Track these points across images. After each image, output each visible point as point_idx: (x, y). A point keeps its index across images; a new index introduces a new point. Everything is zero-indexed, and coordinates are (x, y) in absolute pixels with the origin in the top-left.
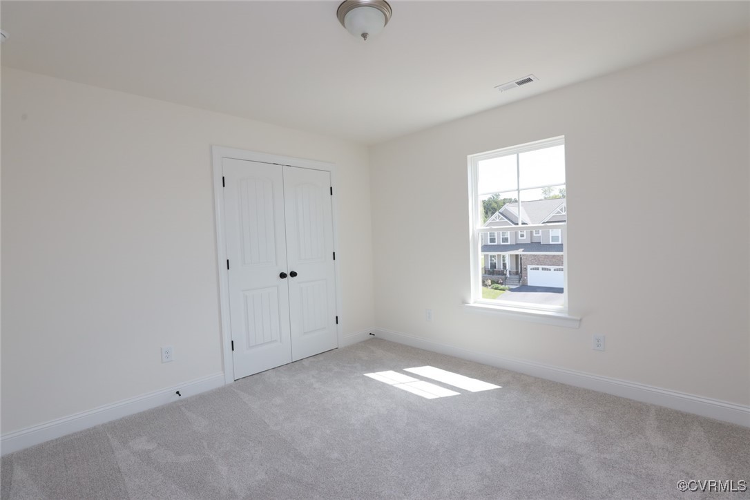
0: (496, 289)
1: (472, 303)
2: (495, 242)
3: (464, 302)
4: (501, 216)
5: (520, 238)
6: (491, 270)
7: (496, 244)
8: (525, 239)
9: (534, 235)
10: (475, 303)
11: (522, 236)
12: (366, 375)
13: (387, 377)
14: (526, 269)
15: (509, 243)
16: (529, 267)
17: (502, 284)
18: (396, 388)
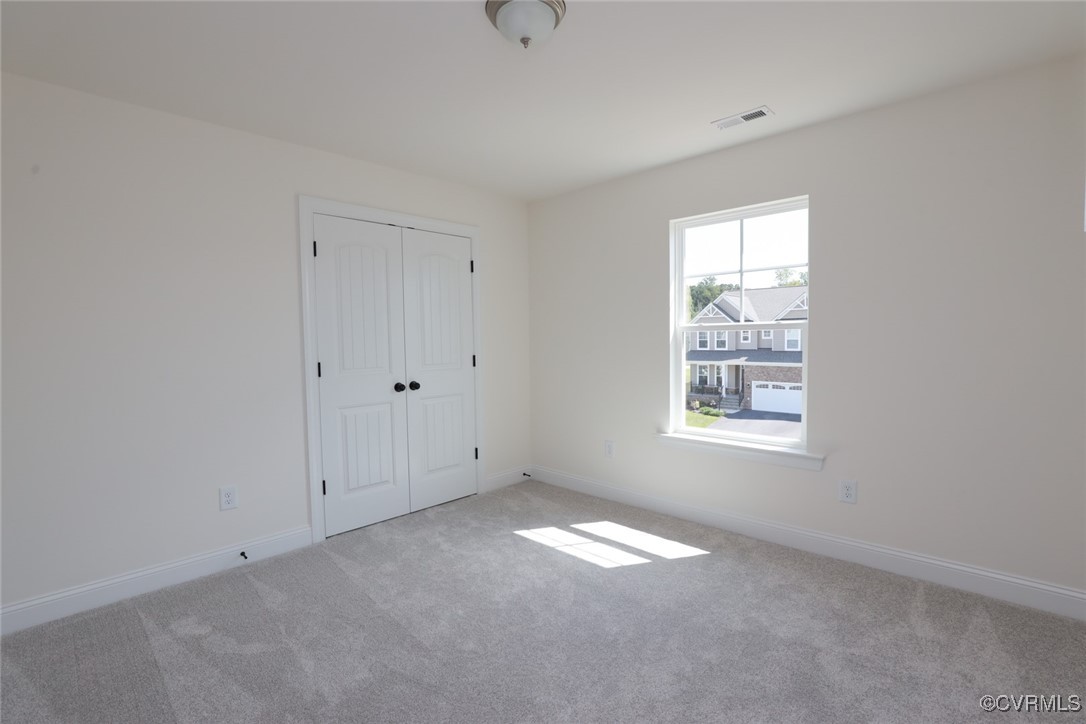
0: (707, 414)
1: (670, 433)
2: (706, 347)
3: (660, 431)
4: (717, 309)
5: (742, 341)
6: (700, 387)
7: (708, 349)
8: (750, 344)
9: (763, 338)
10: (675, 432)
11: (746, 339)
12: (517, 532)
13: (548, 536)
14: (750, 387)
15: (726, 349)
16: (754, 384)
17: (715, 407)
18: (560, 552)
